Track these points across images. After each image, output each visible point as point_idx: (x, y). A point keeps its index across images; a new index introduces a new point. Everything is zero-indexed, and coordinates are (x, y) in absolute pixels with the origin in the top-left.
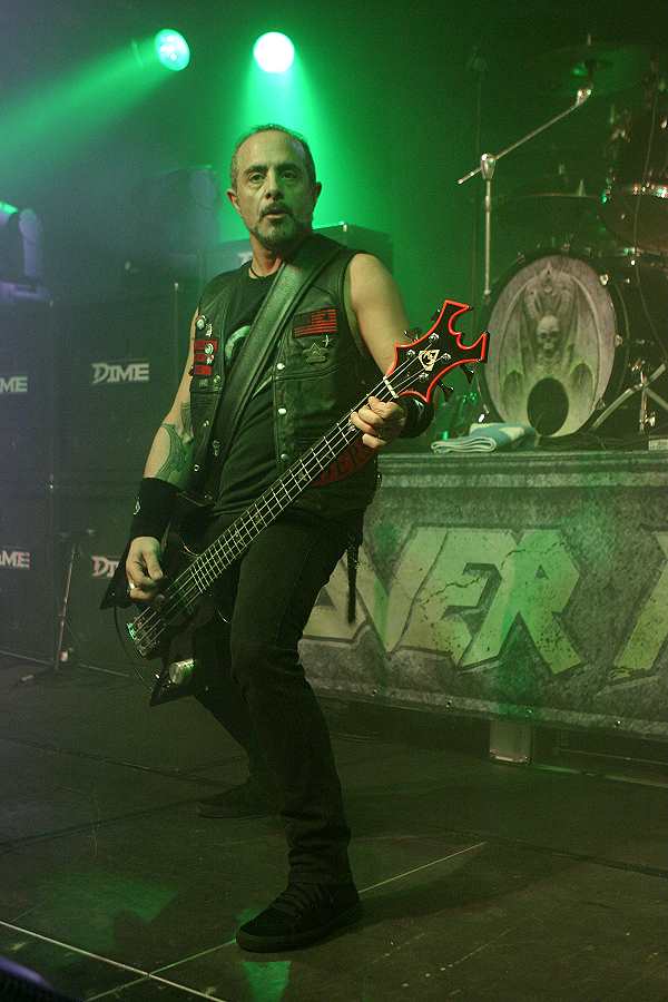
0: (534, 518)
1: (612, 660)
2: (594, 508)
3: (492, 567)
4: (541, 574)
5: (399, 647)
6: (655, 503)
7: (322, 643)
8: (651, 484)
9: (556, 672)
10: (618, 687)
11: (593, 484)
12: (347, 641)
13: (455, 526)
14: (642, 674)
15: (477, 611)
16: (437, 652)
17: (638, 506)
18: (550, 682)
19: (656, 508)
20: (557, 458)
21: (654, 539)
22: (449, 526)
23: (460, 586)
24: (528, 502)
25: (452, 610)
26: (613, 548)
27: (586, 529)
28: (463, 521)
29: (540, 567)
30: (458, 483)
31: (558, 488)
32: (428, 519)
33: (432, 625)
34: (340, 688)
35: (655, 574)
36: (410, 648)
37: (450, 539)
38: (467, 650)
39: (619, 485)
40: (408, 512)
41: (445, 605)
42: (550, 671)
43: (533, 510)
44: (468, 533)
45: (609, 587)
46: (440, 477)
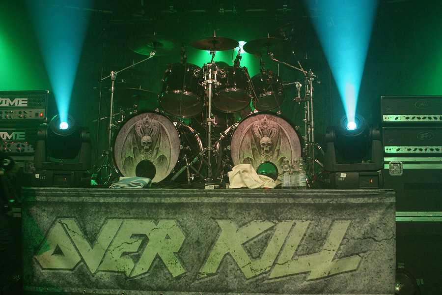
0: (164, 215)
1: (199, 270)
2: (191, 211)
3: (145, 235)
4: (168, 237)
5: (98, 271)
6: (217, 209)
7: (57, 271)
8: (216, 202)
9: (174, 277)
10: (202, 280)
11: (190, 201)
12: (70, 270)
13: (127, 218)
14: (212, 274)
15: (137, 253)
16: (118, 272)
17: (210, 210)
18: (171, 281)
19: (217, 211)
20: (175, 192)
21: (216, 222)
22: (123, 219)
23: (128, 244)
24: (161, 209)
25: (125, 254)
26: (199, 227)
27: (188, 219)
28: (131, 216)
29: (167, 235)
30: (128, 201)
31: (175, 203)
32: (113, 216)
33: (116, 260)
34: (66, 291)
35: (217, 235)
36: (103, 271)
37: (125, 223)
38: (133, 270)
39: (202, 202)
40: (103, 213)
41: (121, 252)
42: (172, 276)
43: (164, 212)
44: (133, 222)
45: (198, 242)
46: (119, 198)
